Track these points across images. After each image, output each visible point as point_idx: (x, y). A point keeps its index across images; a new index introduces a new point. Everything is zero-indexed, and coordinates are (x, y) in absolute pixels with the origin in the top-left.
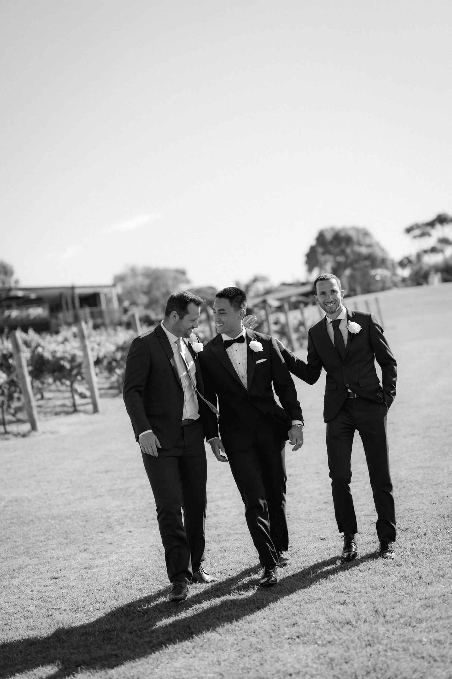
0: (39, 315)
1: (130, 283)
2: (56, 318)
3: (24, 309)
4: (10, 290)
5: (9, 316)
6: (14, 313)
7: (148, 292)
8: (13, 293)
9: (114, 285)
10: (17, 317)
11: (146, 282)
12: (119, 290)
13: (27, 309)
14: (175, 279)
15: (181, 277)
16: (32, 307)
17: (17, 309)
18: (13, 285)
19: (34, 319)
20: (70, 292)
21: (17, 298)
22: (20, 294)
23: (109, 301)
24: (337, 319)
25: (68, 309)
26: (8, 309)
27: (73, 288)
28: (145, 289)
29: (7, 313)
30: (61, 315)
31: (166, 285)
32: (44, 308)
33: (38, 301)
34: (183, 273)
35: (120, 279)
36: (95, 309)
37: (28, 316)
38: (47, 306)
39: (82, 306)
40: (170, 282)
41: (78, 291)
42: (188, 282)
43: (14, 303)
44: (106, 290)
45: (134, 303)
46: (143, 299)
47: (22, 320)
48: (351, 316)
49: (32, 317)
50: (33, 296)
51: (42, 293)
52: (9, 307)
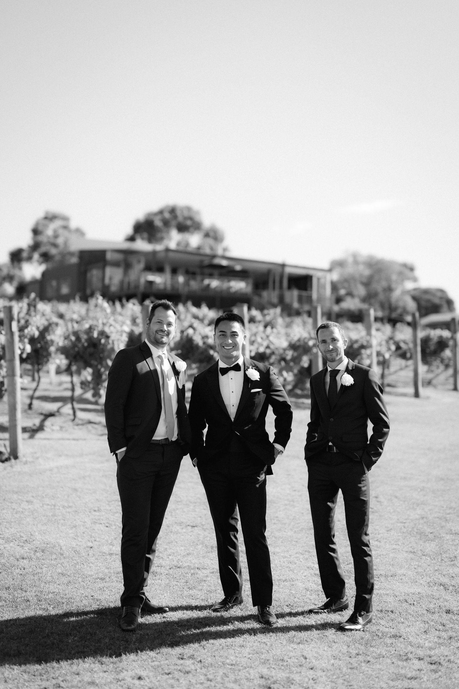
0: (241, 289)
1: (350, 270)
2: (260, 296)
3: (226, 280)
4: (214, 256)
5: (208, 285)
6: (215, 283)
7: (367, 284)
8: (217, 261)
9: (330, 270)
10: (216, 287)
11: (367, 272)
12: (335, 276)
13: (229, 281)
14: (400, 274)
15: (407, 272)
16: (234, 280)
17: (218, 279)
18: (220, 252)
19: (236, 292)
20: (280, 269)
21: (221, 267)
22: (224, 263)
23: (321, 287)
24: (336, 369)
25: (274, 288)
26: (209, 278)
27: (283, 266)
28: (365, 280)
29: (206, 282)
30: (265, 294)
31: (388, 280)
32: (247, 284)
33: (243, 275)
34: (412, 269)
35: (338, 264)
36: (304, 293)
37: (229, 288)
38: (251, 281)
39: (289, 287)
40: (394, 277)
41: (288, 270)
42: (415, 280)
43: (216, 272)
44: (320, 274)
45: (350, 294)
46: (361, 291)
47: (221, 292)
48: (350, 368)
49: (233, 290)
50: (238, 268)
51: (248, 266)
52: (211, 276)
